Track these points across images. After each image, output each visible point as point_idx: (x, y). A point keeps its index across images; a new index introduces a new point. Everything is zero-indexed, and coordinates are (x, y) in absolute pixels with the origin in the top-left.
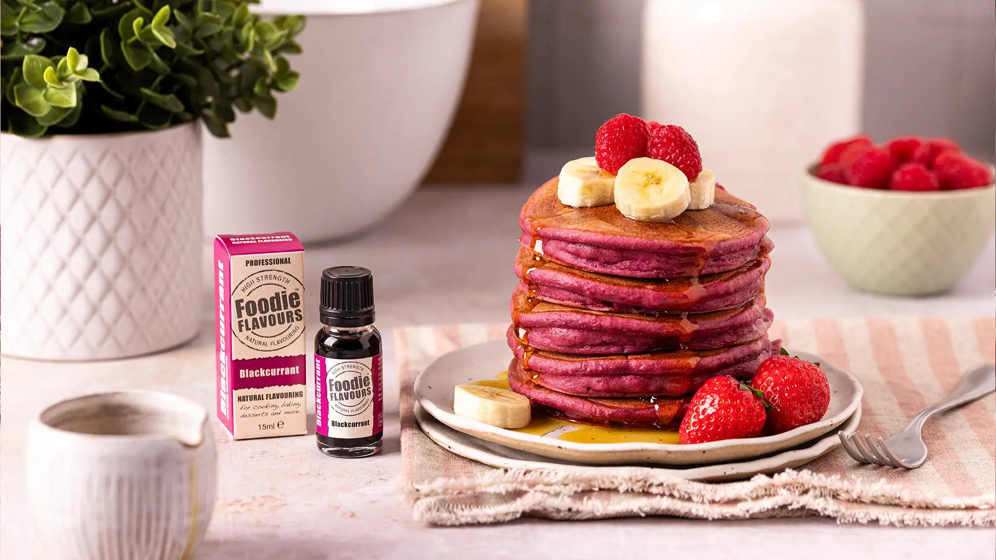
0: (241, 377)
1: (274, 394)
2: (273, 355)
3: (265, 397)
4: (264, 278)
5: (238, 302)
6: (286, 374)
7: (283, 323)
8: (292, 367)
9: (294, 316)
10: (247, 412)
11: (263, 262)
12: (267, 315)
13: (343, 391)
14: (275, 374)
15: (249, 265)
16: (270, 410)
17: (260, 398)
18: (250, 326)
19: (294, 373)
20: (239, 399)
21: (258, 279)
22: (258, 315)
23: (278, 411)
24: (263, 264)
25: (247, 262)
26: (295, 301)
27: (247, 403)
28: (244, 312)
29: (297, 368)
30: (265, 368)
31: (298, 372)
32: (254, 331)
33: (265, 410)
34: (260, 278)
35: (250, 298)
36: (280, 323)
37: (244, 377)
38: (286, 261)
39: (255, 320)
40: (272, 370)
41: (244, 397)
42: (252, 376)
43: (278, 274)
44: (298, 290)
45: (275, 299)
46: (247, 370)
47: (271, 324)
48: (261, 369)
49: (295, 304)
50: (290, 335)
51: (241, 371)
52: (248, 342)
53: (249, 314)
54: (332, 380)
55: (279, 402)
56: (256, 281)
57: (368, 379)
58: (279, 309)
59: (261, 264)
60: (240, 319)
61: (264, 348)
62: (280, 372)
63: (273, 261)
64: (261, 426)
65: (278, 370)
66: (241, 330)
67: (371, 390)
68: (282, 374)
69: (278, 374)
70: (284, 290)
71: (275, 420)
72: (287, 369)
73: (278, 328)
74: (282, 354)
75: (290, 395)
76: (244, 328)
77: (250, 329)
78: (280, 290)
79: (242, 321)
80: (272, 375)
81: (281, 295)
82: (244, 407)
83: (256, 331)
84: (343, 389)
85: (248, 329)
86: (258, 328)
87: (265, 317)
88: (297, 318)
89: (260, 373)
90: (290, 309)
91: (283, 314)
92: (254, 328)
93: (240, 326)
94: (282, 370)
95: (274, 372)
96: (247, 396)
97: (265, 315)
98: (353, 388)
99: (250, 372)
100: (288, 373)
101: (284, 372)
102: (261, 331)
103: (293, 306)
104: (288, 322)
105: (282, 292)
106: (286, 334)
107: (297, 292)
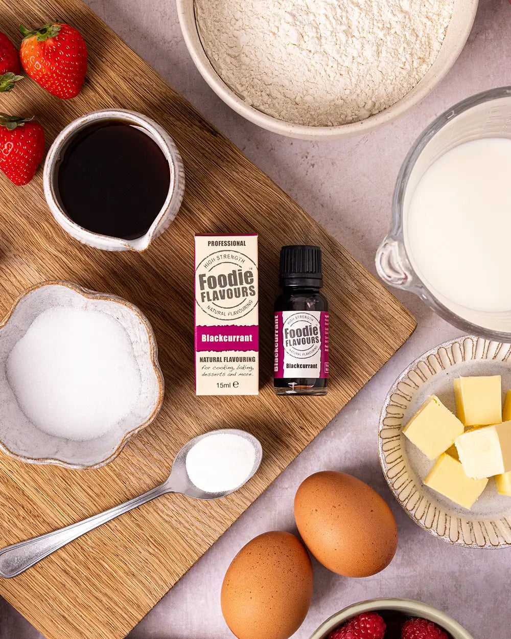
0: (203, 341)
1: (230, 358)
2: (230, 323)
3: (223, 360)
4: (223, 256)
5: (201, 276)
6: (241, 340)
7: (239, 296)
8: (247, 335)
9: (249, 291)
10: (207, 372)
11: (222, 243)
12: (226, 289)
13: (296, 338)
14: (231, 341)
15: (210, 245)
16: (227, 371)
17: (219, 360)
18: (211, 297)
19: (248, 341)
20: (201, 360)
21: (218, 257)
22: (218, 289)
23: (233, 372)
24: (222, 245)
25: (209, 243)
26: (249, 279)
27: (208, 364)
28: (206, 285)
29: (251, 336)
30: (223, 335)
31: (251, 340)
32: (214, 302)
33: (223, 371)
34: (220, 257)
35: (211, 274)
36: (236, 296)
37: (205, 341)
38: (242, 244)
39: (215, 292)
40: (229, 336)
41: (205, 358)
42: (212, 340)
43: (235, 254)
44: (252, 269)
45: (232, 276)
46: (208, 335)
47: (228, 297)
48: (220, 335)
49: (249, 281)
50: (245, 308)
51: (203, 336)
52: (209, 311)
53: (210, 287)
54: (288, 329)
55: (235, 365)
56: (216, 259)
57: (317, 330)
58: (236, 284)
59: (221, 245)
60: (203, 291)
61: (223, 317)
62: (236, 339)
63: (230, 243)
64: (219, 384)
65: (234, 337)
66: (203, 301)
67: (319, 339)
68: (238, 340)
69: (234, 340)
70: (240, 268)
71: (231, 380)
72: (242, 337)
73: (235, 301)
74: (238, 323)
75: (244, 359)
76: (206, 299)
77: (211, 300)
78: (236, 268)
79: (204, 293)
80: (229, 341)
81: (237, 272)
82: (205, 367)
83: (216, 302)
84: (296, 336)
85: (209, 300)
86: (218, 299)
87: (224, 290)
88: (251, 294)
89: (218, 339)
90: (245, 285)
91: (239, 288)
92: (214, 300)
93: (203, 297)
94: (238, 337)
95: (231, 339)
96: (208, 358)
97: (223, 289)
98: (305, 335)
99: (210, 337)
100: (243, 341)
101: (239, 339)
102: (220, 302)
103: (247, 283)
104: (244, 296)
105: (239, 270)
106: (241, 307)
107: (251, 270)
